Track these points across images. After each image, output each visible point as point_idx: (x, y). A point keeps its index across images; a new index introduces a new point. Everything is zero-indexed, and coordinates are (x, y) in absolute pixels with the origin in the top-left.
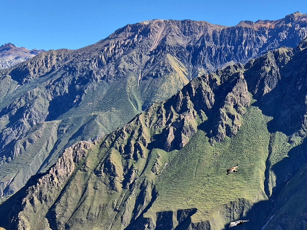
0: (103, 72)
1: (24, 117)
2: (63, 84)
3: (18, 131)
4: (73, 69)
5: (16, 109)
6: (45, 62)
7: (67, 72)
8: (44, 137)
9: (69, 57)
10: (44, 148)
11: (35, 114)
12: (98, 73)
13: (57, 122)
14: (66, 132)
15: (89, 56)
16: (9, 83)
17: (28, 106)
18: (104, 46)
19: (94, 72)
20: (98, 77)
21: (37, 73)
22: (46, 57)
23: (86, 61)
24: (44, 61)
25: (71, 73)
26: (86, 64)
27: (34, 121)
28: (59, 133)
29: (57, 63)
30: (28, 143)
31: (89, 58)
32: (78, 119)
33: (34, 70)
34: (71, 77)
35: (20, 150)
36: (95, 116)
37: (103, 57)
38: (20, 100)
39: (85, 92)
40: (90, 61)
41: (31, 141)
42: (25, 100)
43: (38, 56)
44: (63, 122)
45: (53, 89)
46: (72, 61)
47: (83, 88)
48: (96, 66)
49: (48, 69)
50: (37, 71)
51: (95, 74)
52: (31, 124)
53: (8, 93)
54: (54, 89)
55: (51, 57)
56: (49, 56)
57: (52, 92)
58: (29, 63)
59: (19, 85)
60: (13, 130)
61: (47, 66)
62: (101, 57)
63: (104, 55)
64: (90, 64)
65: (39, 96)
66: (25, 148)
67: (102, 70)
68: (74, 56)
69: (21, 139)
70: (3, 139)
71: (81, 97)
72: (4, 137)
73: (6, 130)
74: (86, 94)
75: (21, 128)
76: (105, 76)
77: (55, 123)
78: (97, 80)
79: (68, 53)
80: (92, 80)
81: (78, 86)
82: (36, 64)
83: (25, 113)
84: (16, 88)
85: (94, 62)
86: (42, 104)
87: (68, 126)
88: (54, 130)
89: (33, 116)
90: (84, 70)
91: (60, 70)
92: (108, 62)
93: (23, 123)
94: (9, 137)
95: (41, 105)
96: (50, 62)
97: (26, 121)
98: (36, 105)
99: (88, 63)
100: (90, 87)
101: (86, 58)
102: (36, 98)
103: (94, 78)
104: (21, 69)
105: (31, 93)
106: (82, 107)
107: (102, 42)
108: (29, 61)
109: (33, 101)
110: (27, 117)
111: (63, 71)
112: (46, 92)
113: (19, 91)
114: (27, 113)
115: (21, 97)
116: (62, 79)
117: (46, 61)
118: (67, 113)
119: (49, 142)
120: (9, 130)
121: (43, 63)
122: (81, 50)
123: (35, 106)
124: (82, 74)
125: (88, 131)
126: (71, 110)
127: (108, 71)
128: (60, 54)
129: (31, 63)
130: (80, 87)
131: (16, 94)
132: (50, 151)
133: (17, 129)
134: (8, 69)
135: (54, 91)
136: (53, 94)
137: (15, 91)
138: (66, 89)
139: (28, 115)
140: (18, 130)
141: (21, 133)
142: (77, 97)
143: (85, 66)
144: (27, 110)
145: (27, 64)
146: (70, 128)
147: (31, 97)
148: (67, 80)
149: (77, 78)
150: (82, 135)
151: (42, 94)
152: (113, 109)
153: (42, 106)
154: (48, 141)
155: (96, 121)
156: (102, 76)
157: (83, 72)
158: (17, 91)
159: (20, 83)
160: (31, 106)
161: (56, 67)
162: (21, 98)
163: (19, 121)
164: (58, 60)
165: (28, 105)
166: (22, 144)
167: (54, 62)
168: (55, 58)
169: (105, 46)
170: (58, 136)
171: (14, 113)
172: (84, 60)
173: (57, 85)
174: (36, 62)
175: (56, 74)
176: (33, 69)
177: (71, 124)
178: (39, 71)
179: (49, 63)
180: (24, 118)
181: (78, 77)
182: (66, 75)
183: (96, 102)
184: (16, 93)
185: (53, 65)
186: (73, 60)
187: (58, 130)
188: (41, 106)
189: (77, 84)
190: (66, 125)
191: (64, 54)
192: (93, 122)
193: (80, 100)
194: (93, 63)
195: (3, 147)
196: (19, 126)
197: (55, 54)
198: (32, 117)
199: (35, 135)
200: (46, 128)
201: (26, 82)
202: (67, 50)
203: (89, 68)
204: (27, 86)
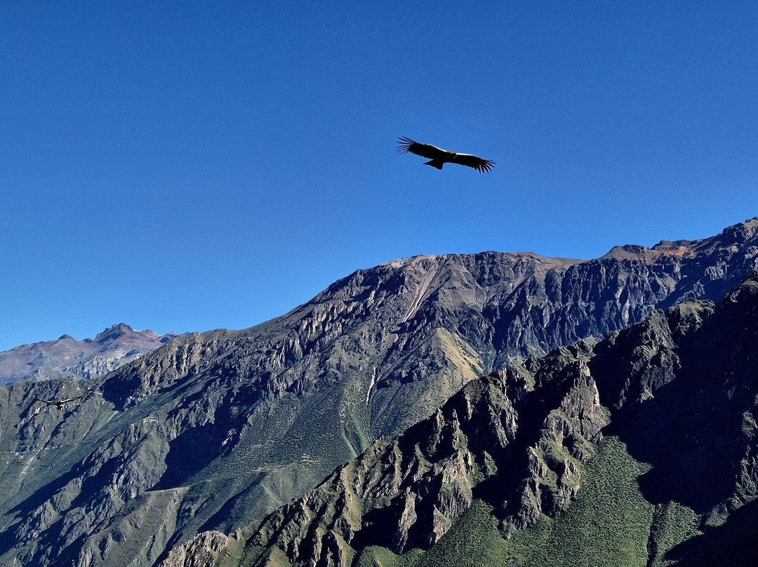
0: (294, 373)
1: (115, 481)
2: (206, 405)
3: (96, 514)
4: (231, 372)
5: (100, 465)
6: (177, 359)
7: (217, 378)
8: (147, 526)
9: (227, 345)
10: (143, 552)
11: (138, 475)
12: (280, 378)
13: (180, 491)
14: (195, 516)
15: (268, 341)
16: (98, 408)
17: (126, 457)
18: (302, 320)
19: (274, 375)
20: (281, 386)
21: (157, 384)
22: (180, 348)
23: (259, 352)
24: (174, 358)
25: (226, 381)
26: (258, 359)
27: (133, 490)
28: (182, 515)
29: (201, 360)
30: (110, 541)
31: (267, 347)
32: (227, 483)
33: (152, 378)
34: (224, 389)
35: (93, 557)
36: (263, 475)
37: (297, 342)
38: (111, 444)
39: (250, 420)
40: (269, 353)
41: (118, 537)
42: (123, 444)
43: (164, 348)
44: (192, 491)
45: (184, 416)
46: (232, 354)
47: (246, 411)
48: (281, 361)
49: (180, 374)
50: (157, 379)
51: (275, 381)
52: (126, 497)
53: (91, 429)
54: (185, 418)
55: (190, 349)
56: (187, 346)
57: (180, 424)
58: (144, 363)
59: (117, 412)
60: (87, 512)
61: (178, 368)
62: (294, 343)
63: (300, 338)
64: (268, 359)
65: (152, 433)
66: (102, 554)
67: (290, 371)
68: (237, 344)
69: (98, 532)
70: (63, 533)
71: (239, 431)
72: (65, 529)
73: (72, 512)
74: (250, 425)
75: (104, 508)
76: (296, 382)
77: (175, 493)
78: (277, 392)
79: (227, 338)
80: (268, 394)
81: (235, 410)
82: (157, 366)
83: (117, 473)
84: (110, 419)
85: (277, 354)
86: (155, 451)
87: (201, 501)
88: (170, 509)
89: (132, 480)
90: (254, 371)
91: (204, 374)
92: (306, 352)
93: (108, 495)
94: (75, 528)
95: (153, 453)
96: (187, 359)
97: (116, 492)
98: (142, 454)
99: (263, 357)
100: (260, 409)
101: (260, 347)
102: (146, 437)
103: (272, 388)
104: (126, 378)
105: (136, 428)
106: (238, 455)
107: (299, 311)
108: (144, 359)
109: (138, 445)
110: (119, 481)
111: (208, 378)
112: (168, 424)
113: (115, 425)
114: (121, 472)
115: (115, 437)
116: (205, 395)
117: (179, 357)
118: (203, 471)
119: (156, 539)
120: (79, 513)
121: (172, 362)
122: (253, 330)
123: (139, 457)
124: (249, 381)
125: (242, 510)
126: (213, 463)
127: (304, 373)
128: (210, 341)
129: (148, 364)
130: (240, 410)
131: (106, 431)
132: (154, 559)
133: (95, 510)
134: (100, 379)
135: (185, 422)
136: (182, 429)
137: (106, 426)
138: (210, 416)
139: (122, 477)
140: (97, 511)
141: (102, 518)
142: (230, 433)
143: (257, 364)
144: (121, 467)
145: (140, 366)
146: (205, 504)
147: (135, 437)
148: (215, 396)
149: (235, 392)
150: (229, 520)
151: (158, 430)
152: (305, 457)
153: (155, 457)
154: (154, 537)
155: (263, 486)
156: (290, 383)
157: (251, 376)
158: (110, 426)
159: (119, 407)
160: (132, 457)
161: (197, 368)
162: (113, 441)
163: (101, 491)
164: (203, 353)
165: (126, 455)
166: (99, 543)
167: (196, 358)
168: (198, 349)
169: (304, 318)
170: (177, 523)
171: (94, 472)
172: (256, 350)
173: (192, 408)
174: (157, 360)
175: (195, 383)
176: (149, 376)
177: (208, 494)
178: (161, 380)
179: (185, 361)
180: (112, 484)
181: (239, 389)
182: (215, 384)
183: (269, 442)
184: (106, 429)
185: (192, 365)
186: (235, 351)
187: (180, 509)
188: (152, 457)
189: (234, 404)
190: (198, 497)
191: (218, 341)
192: (256, 489)
193: (236, 438)
194: (274, 356)
195: (60, 552)
196: (99, 502)
197: (200, 340)
198: (131, 482)
199: (128, 523)
200: (155, 506)
201: (133, 403)
202: (224, 332)
203: (264, 368)
204: (131, 413)
